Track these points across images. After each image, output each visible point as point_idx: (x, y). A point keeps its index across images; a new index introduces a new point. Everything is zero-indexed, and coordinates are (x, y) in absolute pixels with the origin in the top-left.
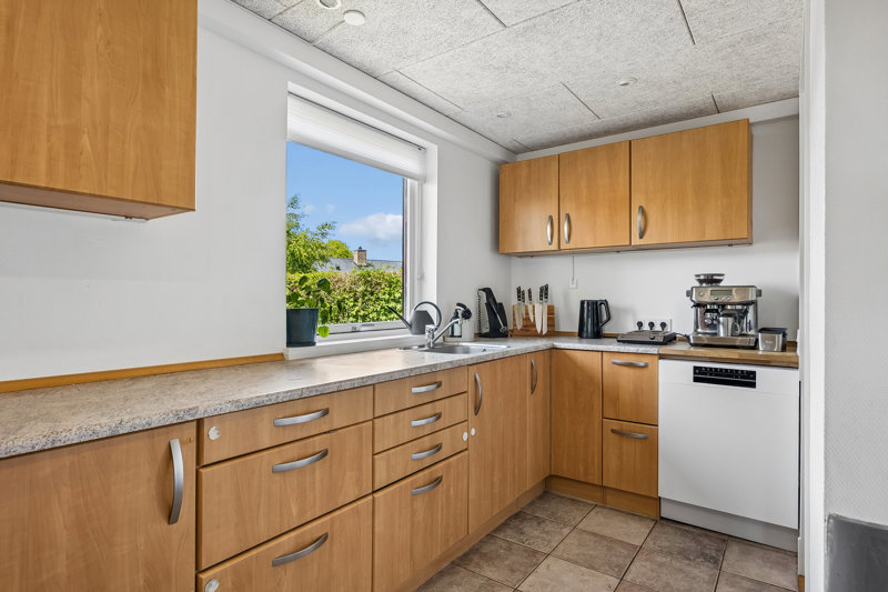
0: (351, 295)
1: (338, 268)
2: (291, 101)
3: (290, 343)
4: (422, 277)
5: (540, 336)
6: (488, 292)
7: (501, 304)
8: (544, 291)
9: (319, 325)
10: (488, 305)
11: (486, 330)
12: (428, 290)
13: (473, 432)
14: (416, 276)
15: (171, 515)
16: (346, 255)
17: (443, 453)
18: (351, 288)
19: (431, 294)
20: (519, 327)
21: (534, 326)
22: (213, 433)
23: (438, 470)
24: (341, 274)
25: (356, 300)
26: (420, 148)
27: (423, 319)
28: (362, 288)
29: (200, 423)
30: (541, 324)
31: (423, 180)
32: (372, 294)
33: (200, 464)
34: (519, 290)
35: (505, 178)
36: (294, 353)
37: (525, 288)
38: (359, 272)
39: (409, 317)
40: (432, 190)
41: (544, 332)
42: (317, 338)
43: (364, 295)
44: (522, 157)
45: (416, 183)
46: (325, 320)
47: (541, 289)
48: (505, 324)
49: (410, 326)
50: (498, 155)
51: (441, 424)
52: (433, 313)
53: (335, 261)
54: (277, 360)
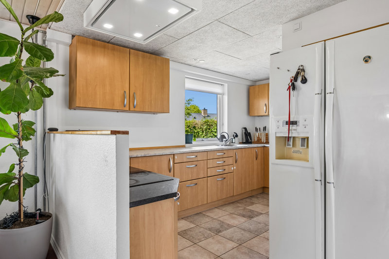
0: (201, 130)
1: (195, 118)
2: (186, 79)
3: (186, 143)
4: (223, 124)
5: (263, 143)
6: (245, 129)
7: (250, 133)
8: (265, 128)
9: (193, 138)
10: (245, 133)
11: (244, 141)
12: (225, 128)
13: (235, 168)
14: (221, 124)
15: (170, 171)
16: (199, 112)
17: (226, 172)
18: (201, 127)
19: (226, 130)
20: (256, 140)
21: (261, 140)
22: (176, 157)
23: (224, 176)
24: (197, 121)
25: (203, 132)
26: (222, 85)
27: (223, 137)
28: (205, 127)
29: (174, 155)
30: (263, 139)
31: (223, 94)
32: (209, 129)
33: (174, 163)
34: (256, 128)
35: (251, 91)
36: (187, 145)
37: (258, 127)
38: (204, 120)
39: (219, 136)
40: (226, 98)
41: (265, 142)
42: (193, 142)
43: (206, 130)
44: (258, 83)
45: (221, 96)
46: (195, 137)
47: (264, 128)
48: (251, 139)
49: (219, 139)
50: (249, 83)
51: (225, 164)
52: (226, 136)
53: (194, 115)
54: (183, 147)
